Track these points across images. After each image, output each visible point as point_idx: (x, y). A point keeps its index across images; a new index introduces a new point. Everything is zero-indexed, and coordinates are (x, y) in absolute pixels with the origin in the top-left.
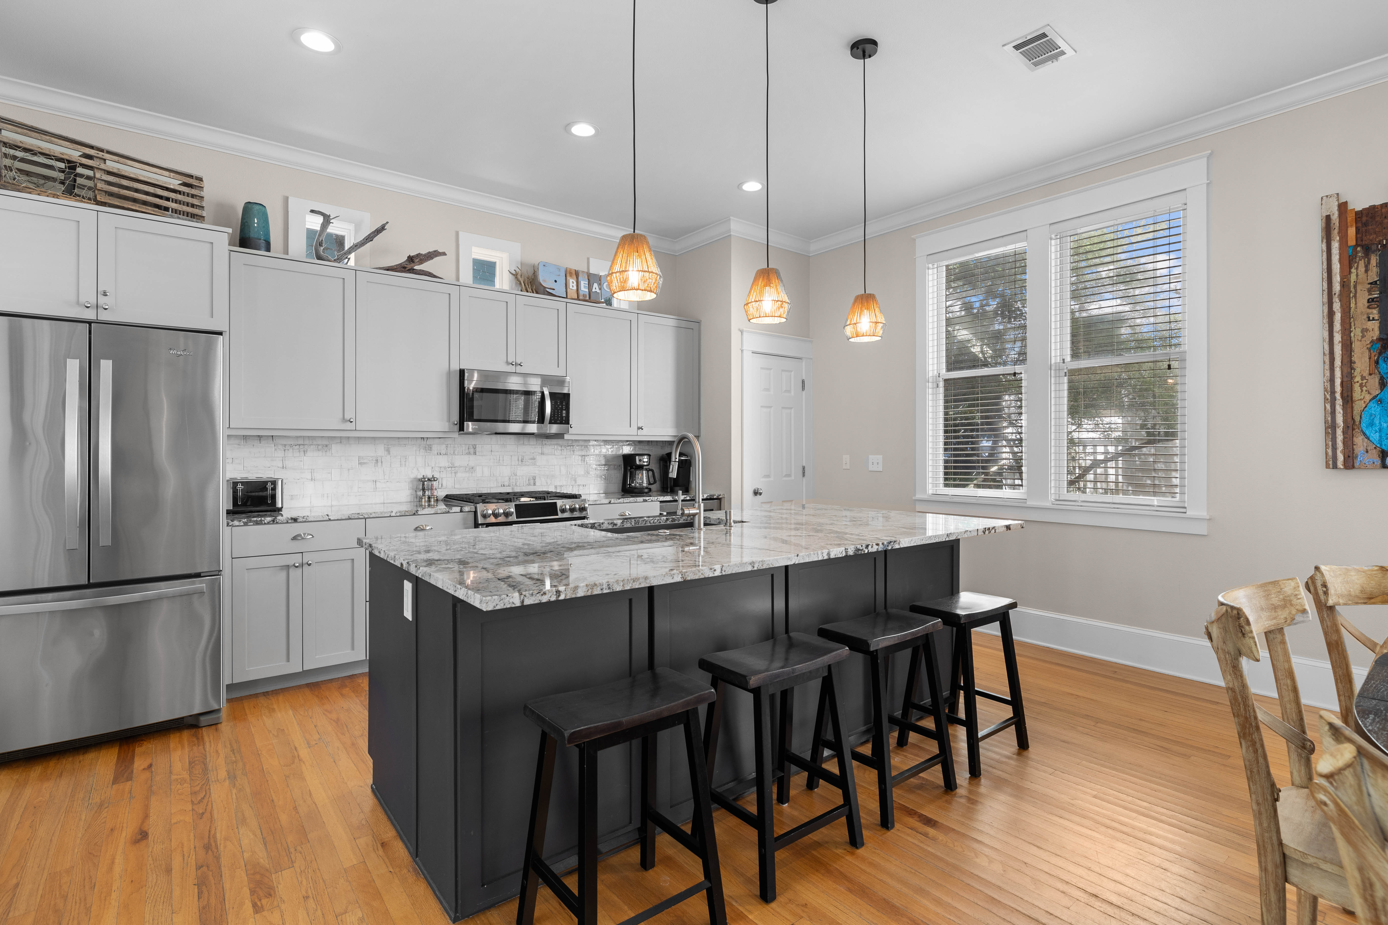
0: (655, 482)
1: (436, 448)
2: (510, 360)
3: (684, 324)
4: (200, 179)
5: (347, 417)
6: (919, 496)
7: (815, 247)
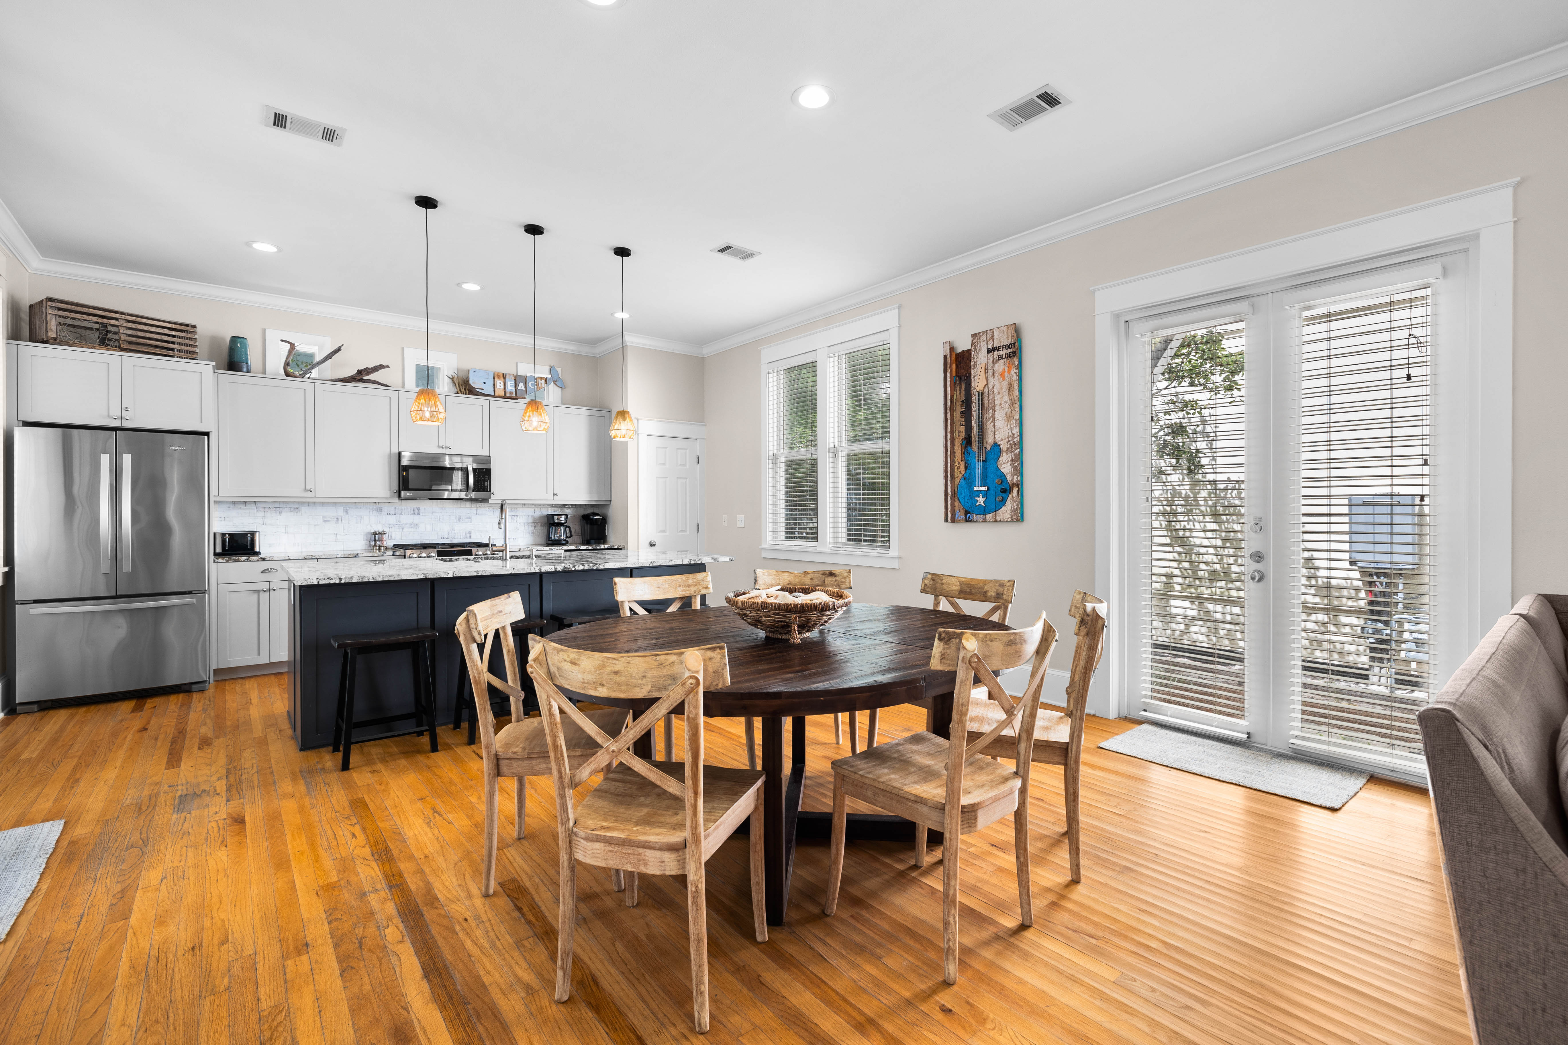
0: (571, 536)
1: (385, 510)
2: (441, 445)
3: (596, 413)
4: (194, 327)
5: (308, 488)
6: (763, 546)
7: (706, 351)
